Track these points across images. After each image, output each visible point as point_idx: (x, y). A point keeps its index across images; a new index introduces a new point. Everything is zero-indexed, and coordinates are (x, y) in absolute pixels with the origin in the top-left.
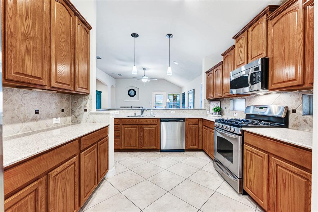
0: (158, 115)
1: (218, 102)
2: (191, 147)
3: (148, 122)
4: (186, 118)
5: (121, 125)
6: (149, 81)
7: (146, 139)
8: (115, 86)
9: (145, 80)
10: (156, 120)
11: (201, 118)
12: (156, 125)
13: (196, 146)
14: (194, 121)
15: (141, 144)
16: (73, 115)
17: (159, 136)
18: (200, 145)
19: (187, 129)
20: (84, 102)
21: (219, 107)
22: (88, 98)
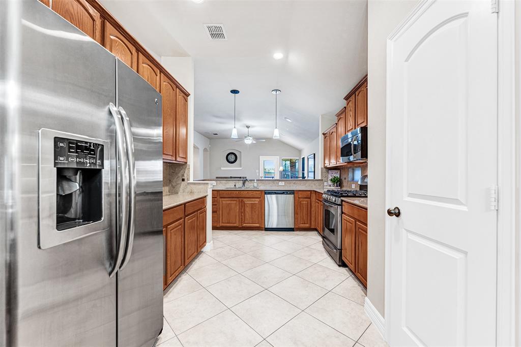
0: (262, 187)
1: (337, 171)
2: (302, 226)
3: (250, 194)
4: (296, 191)
5: (218, 198)
6: (255, 142)
7: (248, 216)
8: (208, 149)
9: (249, 141)
10: (260, 192)
11: (314, 191)
12: (260, 198)
13: (307, 224)
14: (305, 194)
15: (242, 221)
16: (170, 185)
17: (263, 211)
18: (312, 223)
19: (297, 204)
20: (182, 171)
21: (339, 177)
22: (186, 167)
